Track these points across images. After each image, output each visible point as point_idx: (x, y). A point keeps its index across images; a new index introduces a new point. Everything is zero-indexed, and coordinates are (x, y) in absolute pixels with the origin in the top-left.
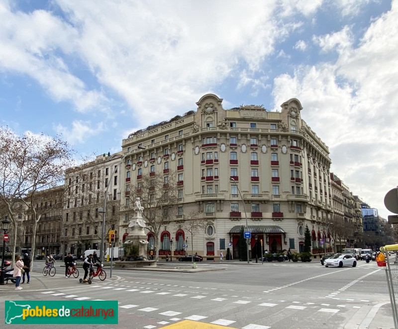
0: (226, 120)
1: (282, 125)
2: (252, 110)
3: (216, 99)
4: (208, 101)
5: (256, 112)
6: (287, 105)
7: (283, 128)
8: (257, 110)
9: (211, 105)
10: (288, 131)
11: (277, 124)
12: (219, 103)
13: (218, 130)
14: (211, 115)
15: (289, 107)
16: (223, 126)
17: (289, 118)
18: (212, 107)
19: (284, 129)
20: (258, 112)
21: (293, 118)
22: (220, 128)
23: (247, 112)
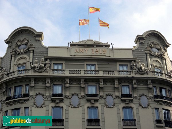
0: (46, 59)
1: (136, 66)
2: (89, 46)
3: (33, 33)
4: (22, 37)
5: (94, 49)
6: (143, 39)
7: (138, 69)
8: (97, 46)
9: (25, 42)
10: (147, 73)
11: (128, 64)
12: (37, 38)
13: (31, 73)
14: (24, 56)
15: (147, 42)
16: (41, 68)
17: (148, 57)
18: (26, 44)
19: (140, 70)
20: (98, 49)
21: (156, 57)
22: (35, 71)
23: (81, 48)
